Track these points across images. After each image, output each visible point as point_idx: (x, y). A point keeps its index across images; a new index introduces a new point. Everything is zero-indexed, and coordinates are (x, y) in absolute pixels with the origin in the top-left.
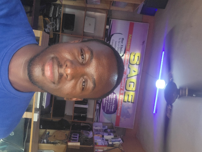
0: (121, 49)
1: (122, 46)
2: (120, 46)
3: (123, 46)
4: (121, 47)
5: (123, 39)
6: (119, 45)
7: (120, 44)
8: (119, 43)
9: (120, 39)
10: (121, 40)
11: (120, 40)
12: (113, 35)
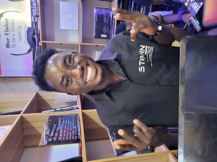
0: (7, 29)
1: (8, 34)
2: (11, 33)
3: (5, 34)
4: (8, 31)
5: (8, 46)
6: (14, 35)
7: (10, 37)
8: (14, 39)
9: (14, 46)
10: (11, 44)
11: (14, 43)
12: (29, 51)
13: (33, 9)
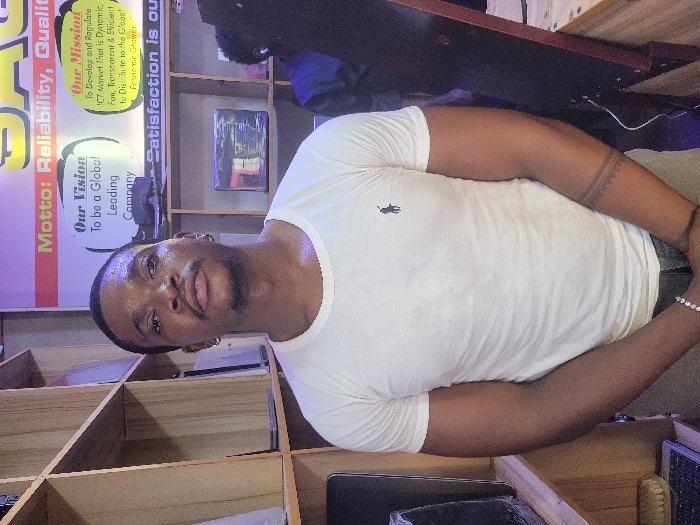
0: (81, 183)
1: (82, 197)
2: (89, 193)
3: (76, 198)
7: (88, 205)
11: (97, 219)
13: (152, 132)
